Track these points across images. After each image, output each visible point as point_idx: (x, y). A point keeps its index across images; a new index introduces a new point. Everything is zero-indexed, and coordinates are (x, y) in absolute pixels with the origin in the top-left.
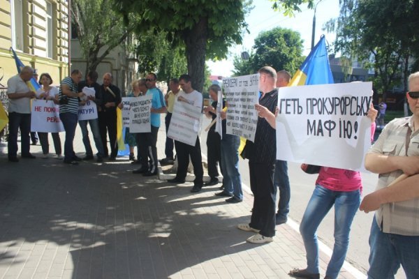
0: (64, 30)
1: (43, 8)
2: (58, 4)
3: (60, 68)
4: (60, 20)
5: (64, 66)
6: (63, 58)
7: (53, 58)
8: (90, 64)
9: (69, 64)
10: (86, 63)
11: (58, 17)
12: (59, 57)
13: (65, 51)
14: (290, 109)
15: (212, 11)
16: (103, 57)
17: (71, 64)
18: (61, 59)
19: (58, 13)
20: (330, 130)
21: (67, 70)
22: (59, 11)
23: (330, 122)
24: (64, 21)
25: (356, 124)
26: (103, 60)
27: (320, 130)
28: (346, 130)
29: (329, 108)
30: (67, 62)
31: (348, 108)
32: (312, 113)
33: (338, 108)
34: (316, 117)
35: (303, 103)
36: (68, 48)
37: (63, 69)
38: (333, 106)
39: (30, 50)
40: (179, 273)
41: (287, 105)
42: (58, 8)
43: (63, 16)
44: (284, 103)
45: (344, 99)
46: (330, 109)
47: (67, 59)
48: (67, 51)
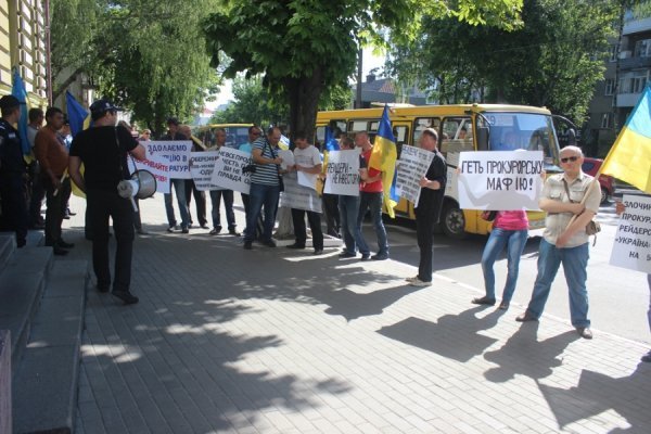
2: (34, 11)
6: (43, 92)
11: (35, 31)
12: (38, 92)
13: (43, 82)
14: (471, 169)
18: (40, 94)
19: (35, 26)
20: (507, 185)
23: (508, 179)
24: (40, 38)
25: (531, 180)
27: (499, 186)
28: (521, 185)
29: (508, 168)
31: (524, 169)
32: (492, 172)
33: (515, 169)
34: (496, 175)
35: (484, 165)
36: (46, 77)
38: (511, 167)
41: (469, 166)
42: (35, 18)
44: (466, 165)
45: (520, 163)
46: (508, 170)
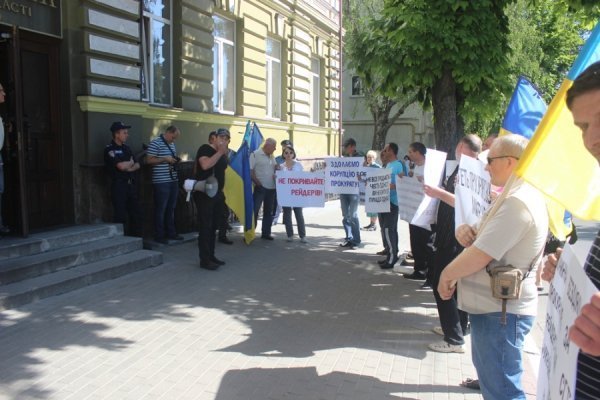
0: (334, 89)
1: (306, 67)
2: (327, 59)
3: (329, 136)
4: (329, 78)
5: (333, 132)
6: (332, 123)
7: (320, 125)
8: (379, 128)
9: (339, 130)
10: (373, 127)
11: (327, 74)
12: (327, 123)
13: (335, 115)
15: (454, 62)
16: (396, 117)
17: (342, 130)
18: (329, 125)
19: (327, 70)
21: (337, 137)
22: (328, 67)
24: (334, 79)
26: (397, 122)
30: (337, 127)
36: (339, 111)
37: (332, 137)
39: (289, 117)
40: (342, 349)
42: (327, 64)
43: (333, 72)
47: (337, 124)
48: (337, 114)
